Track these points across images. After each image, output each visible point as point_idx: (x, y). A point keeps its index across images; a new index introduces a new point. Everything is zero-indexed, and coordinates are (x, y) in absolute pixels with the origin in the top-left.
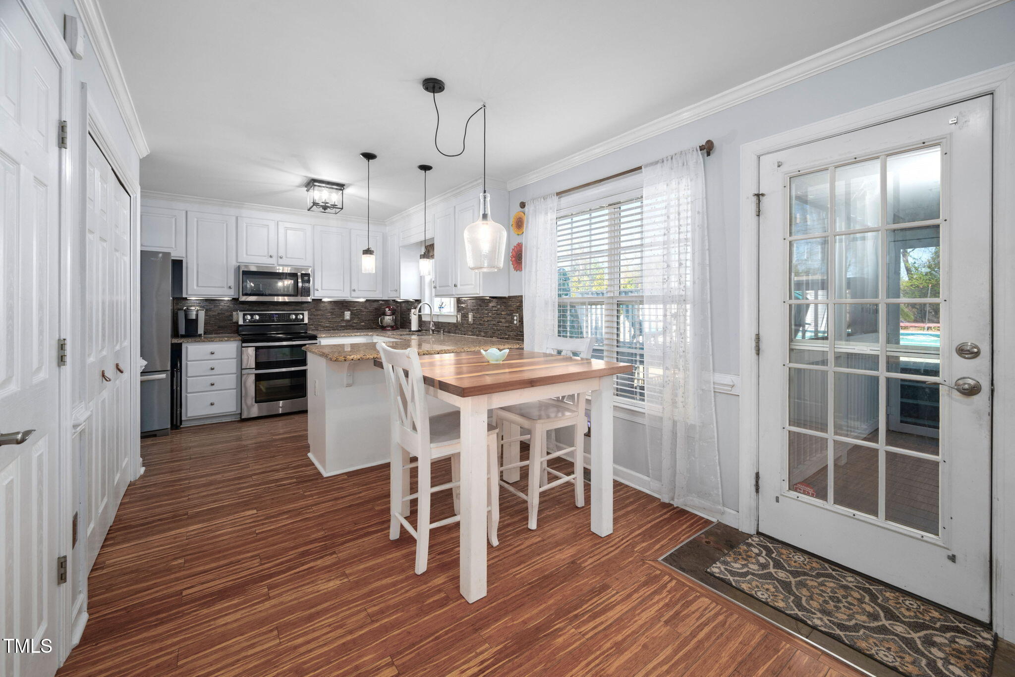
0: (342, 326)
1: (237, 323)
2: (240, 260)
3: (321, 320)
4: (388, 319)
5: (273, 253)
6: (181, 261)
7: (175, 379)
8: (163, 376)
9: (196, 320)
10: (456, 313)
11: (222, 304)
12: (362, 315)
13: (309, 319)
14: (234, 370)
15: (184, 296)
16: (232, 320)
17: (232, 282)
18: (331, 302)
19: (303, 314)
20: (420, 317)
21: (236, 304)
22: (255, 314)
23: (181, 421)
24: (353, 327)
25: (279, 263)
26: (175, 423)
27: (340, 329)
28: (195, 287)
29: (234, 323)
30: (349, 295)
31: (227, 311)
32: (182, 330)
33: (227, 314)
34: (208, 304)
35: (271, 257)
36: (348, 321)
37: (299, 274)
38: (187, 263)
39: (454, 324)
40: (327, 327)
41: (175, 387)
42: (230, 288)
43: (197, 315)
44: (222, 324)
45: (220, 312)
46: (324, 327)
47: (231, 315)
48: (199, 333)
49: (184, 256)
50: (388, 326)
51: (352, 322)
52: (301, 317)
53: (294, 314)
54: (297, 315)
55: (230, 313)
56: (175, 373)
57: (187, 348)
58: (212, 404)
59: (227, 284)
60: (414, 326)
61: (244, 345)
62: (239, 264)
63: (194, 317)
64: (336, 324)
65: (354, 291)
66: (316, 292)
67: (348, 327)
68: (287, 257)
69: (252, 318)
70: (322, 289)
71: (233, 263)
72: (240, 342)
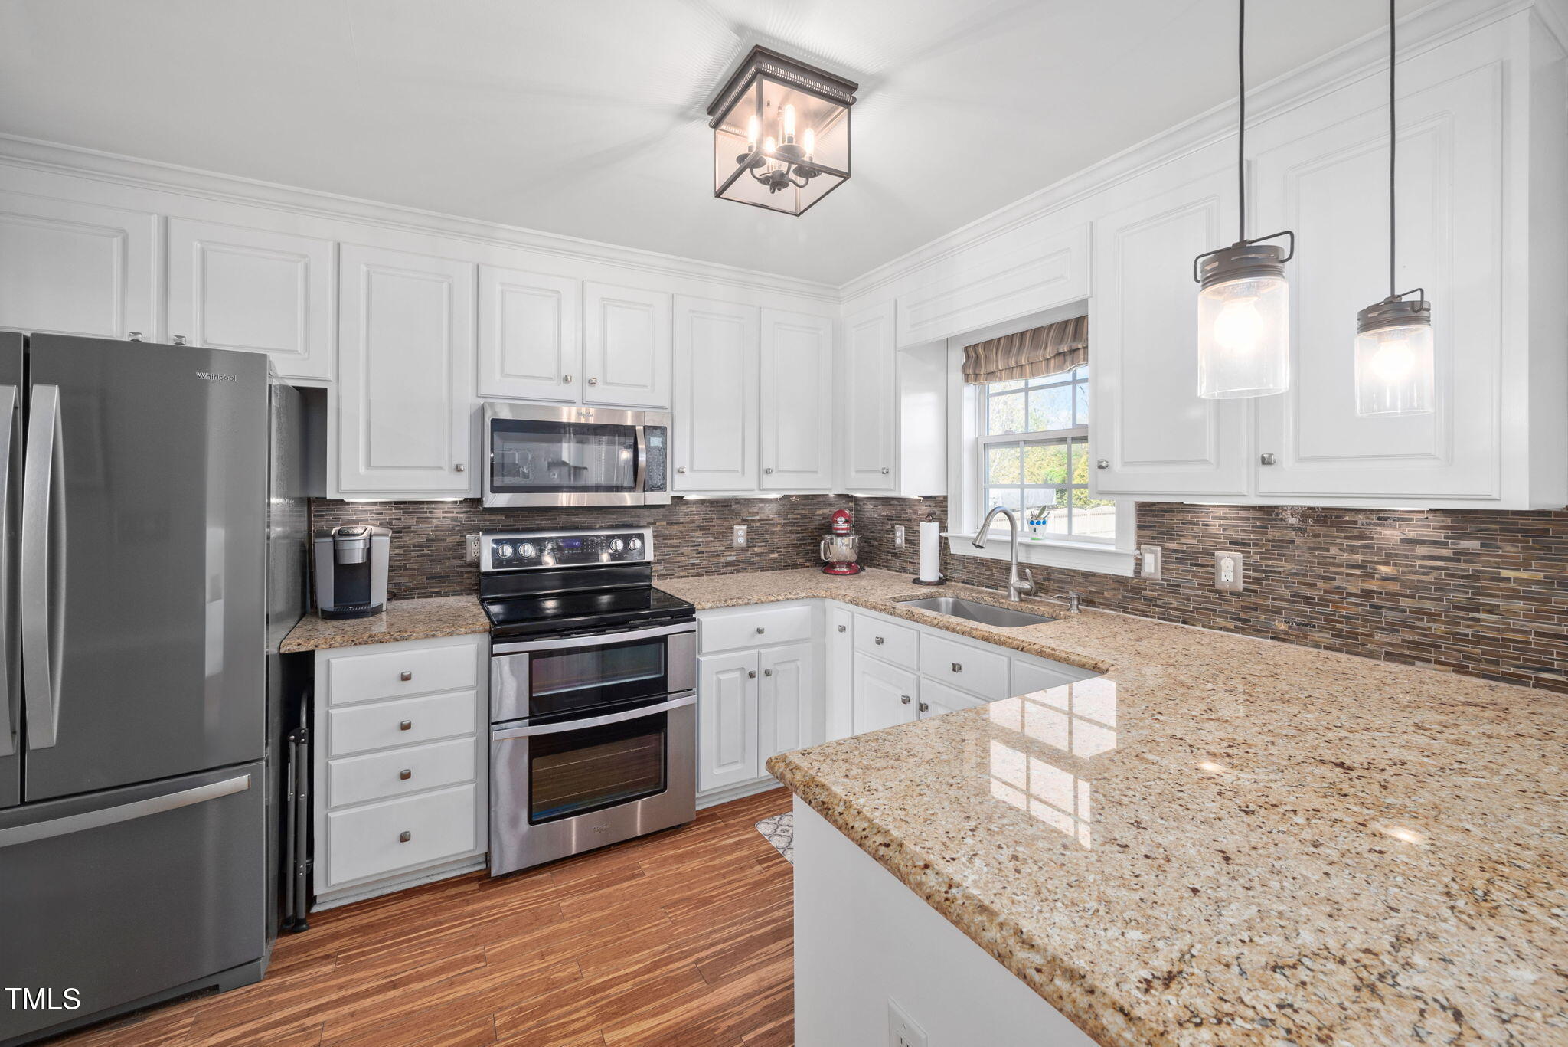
0: (727, 564)
1: (476, 564)
2: (484, 391)
3: (680, 550)
4: (842, 547)
5: (572, 369)
6: (322, 393)
7: (291, 767)
8: (240, 781)
9: (367, 565)
10: (1130, 547)
11: (439, 512)
12: (773, 532)
13: (656, 547)
14: (470, 726)
15: (331, 495)
16: (462, 557)
17: (463, 453)
18: (703, 501)
19: (641, 537)
20: (944, 543)
21: (474, 514)
22: (522, 541)
23: (311, 900)
24: (753, 563)
25: (588, 399)
26: (290, 912)
27: (723, 570)
28: (362, 470)
29: (470, 565)
30: (754, 485)
31: (451, 531)
32: (326, 598)
33: (449, 540)
34: (400, 515)
35: (566, 380)
36: (743, 549)
37: (639, 428)
38: (339, 398)
39: (1121, 581)
40: (693, 566)
41: (291, 794)
42: (458, 469)
43: (368, 552)
44: (437, 569)
45: (432, 536)
46: (687, 567)
47: (462, 545)
48: (374, 602)
49: (331, 376)
50: (840, 563)
51: (750, 550)
52: (638, 543)
53: (619, 537)
54: (626, 539)
55: (457, 539)
56: (293, 746)
57: (328, 664)
58: (404, 838)
59: (451, 456)
60: (929, 569)
61: (498, 648)
62: (481, 401)
63: (358, 558)
64: (715, 560)
65: (768, 472)
66: (677, 476)
67: (742, 566)
68: (606, 383)
69: (515, 551)
70: (692, 470)
71: (468, 401)
72: (487, 638)
